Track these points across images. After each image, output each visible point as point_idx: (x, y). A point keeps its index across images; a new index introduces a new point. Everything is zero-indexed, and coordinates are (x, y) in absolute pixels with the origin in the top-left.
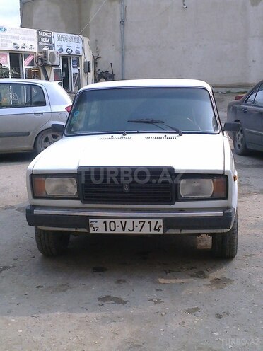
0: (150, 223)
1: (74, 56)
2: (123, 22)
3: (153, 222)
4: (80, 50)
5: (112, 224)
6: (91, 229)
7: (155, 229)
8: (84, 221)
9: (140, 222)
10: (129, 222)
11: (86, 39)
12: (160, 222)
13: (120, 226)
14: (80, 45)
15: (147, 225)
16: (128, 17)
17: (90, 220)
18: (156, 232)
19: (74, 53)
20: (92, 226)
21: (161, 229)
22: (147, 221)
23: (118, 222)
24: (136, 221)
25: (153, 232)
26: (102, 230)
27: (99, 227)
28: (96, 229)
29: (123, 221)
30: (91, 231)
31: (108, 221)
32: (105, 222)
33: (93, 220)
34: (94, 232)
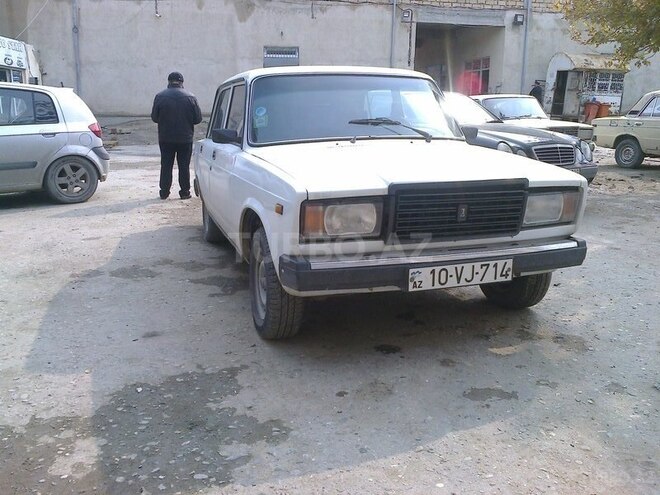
0: (496, 265)
1: (15, 69)
2: (76, 29)
3: (501, 263)
4: (24, 61)
5: (444, 273)
6: (411, 285)
7: (502, 275)
8: (401, 273)
9: (482, 266)
10: (468, 267)
11: (30, 48)
12: (510, 263)
13: (455, 276)
14: (23, 55)
15: (491, 269)
16: (83, 23)
17: (411, 271)
18: (503, 279)
19: (15, 65)
20: (413, 279)
21: (510, 273)
22: (492, 263)
23: (451, 269)
24: (477, 265)
25: (500, 279)
26: (427, 286)
27: (423, 281)
28: (418, 284)
29: (459, 267)
30: (411, 289)
31: (438, 269)
32: (433, 272)
33: (415, 270)
34: (415, 289)
